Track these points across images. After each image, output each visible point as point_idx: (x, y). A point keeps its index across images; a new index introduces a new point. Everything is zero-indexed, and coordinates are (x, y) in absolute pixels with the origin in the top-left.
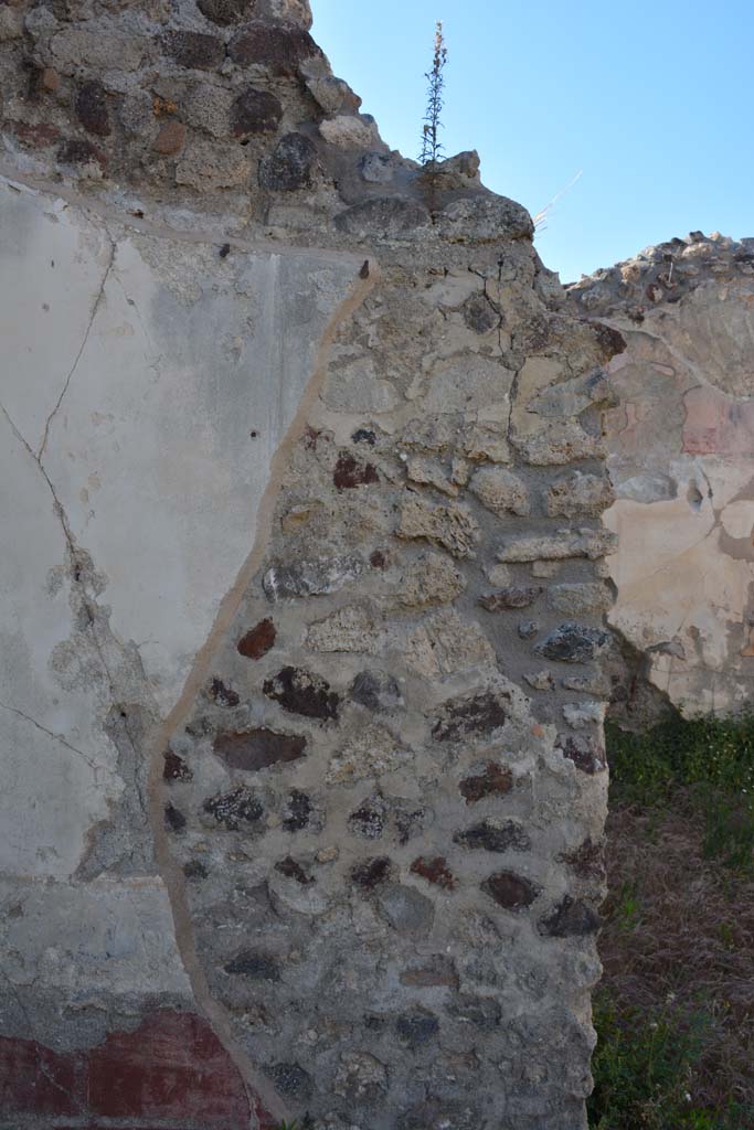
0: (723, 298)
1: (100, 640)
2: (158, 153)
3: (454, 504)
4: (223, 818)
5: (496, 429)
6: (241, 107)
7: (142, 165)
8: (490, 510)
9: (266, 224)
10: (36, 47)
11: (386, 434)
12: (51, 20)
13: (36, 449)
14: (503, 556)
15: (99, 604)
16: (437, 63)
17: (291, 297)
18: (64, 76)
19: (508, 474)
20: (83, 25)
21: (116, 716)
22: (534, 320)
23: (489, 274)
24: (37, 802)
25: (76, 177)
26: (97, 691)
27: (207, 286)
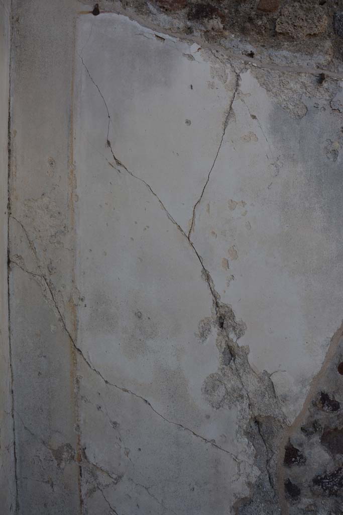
1: (241, 371)
2: (262, 11)
4: (327, 488)
7: (250, 20)
13: (186, 231)
15: (240, 345)
21: (253, 424)
24: (195, 487)
25: (203, 29)
26: (239, 408)
27: (310, 104)
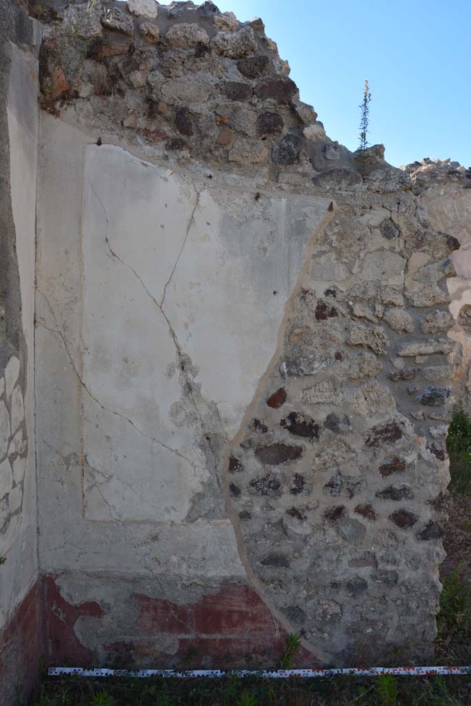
0: (442, 194)
1: (196, 400)
2: (219, 145)
3: (377, 328)
4: (260, 489)
5: (397, 289)
6: (263, 121)
7: (210, 151)
8: (394, 330)
9: (277, 182)
10: (153, 91)
11: (341, 291)
12: (162, 78)
13: (159, 300)
14: (402, 353)
15: (195, 382)
16: (365, 100)
17: (293, 221)
18: (168, 105)
19: (403, 311)
20: (178, 79)
21: (205, 439)
22: (416, 233)
23: (393, 209)
24: (165, 484)
25: (176, 157)
26: (195, 427)
27: (248, 215)
